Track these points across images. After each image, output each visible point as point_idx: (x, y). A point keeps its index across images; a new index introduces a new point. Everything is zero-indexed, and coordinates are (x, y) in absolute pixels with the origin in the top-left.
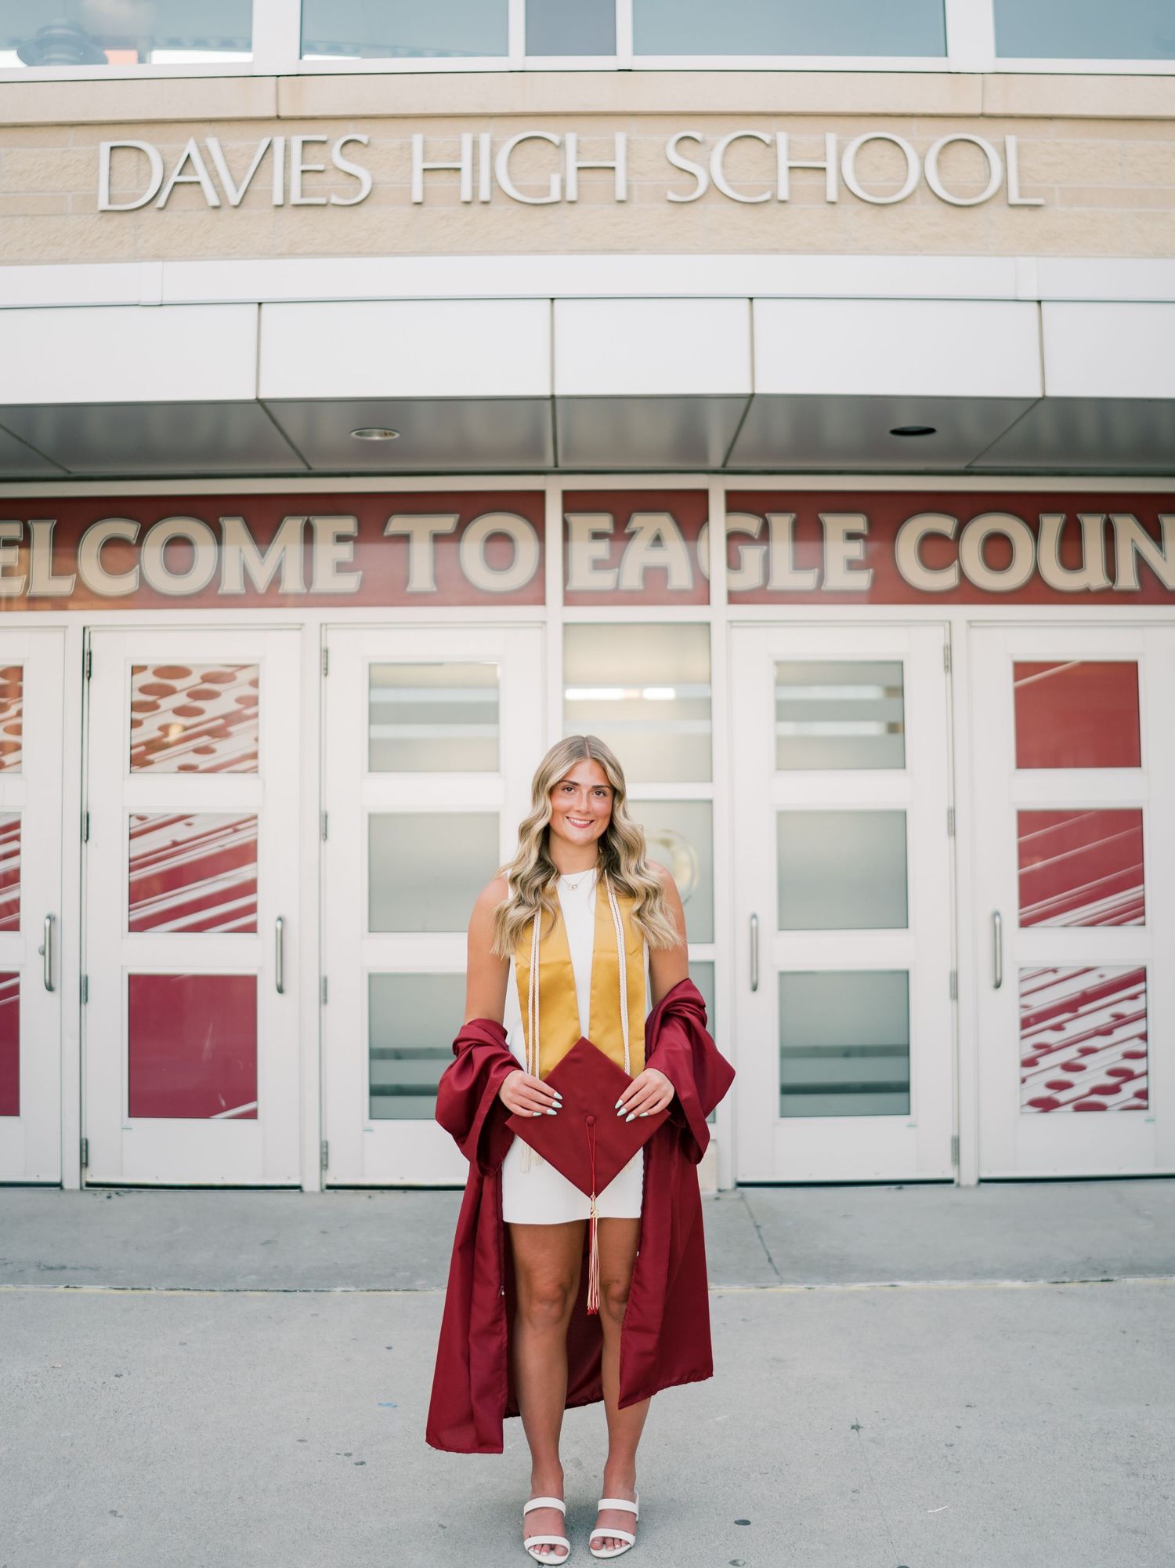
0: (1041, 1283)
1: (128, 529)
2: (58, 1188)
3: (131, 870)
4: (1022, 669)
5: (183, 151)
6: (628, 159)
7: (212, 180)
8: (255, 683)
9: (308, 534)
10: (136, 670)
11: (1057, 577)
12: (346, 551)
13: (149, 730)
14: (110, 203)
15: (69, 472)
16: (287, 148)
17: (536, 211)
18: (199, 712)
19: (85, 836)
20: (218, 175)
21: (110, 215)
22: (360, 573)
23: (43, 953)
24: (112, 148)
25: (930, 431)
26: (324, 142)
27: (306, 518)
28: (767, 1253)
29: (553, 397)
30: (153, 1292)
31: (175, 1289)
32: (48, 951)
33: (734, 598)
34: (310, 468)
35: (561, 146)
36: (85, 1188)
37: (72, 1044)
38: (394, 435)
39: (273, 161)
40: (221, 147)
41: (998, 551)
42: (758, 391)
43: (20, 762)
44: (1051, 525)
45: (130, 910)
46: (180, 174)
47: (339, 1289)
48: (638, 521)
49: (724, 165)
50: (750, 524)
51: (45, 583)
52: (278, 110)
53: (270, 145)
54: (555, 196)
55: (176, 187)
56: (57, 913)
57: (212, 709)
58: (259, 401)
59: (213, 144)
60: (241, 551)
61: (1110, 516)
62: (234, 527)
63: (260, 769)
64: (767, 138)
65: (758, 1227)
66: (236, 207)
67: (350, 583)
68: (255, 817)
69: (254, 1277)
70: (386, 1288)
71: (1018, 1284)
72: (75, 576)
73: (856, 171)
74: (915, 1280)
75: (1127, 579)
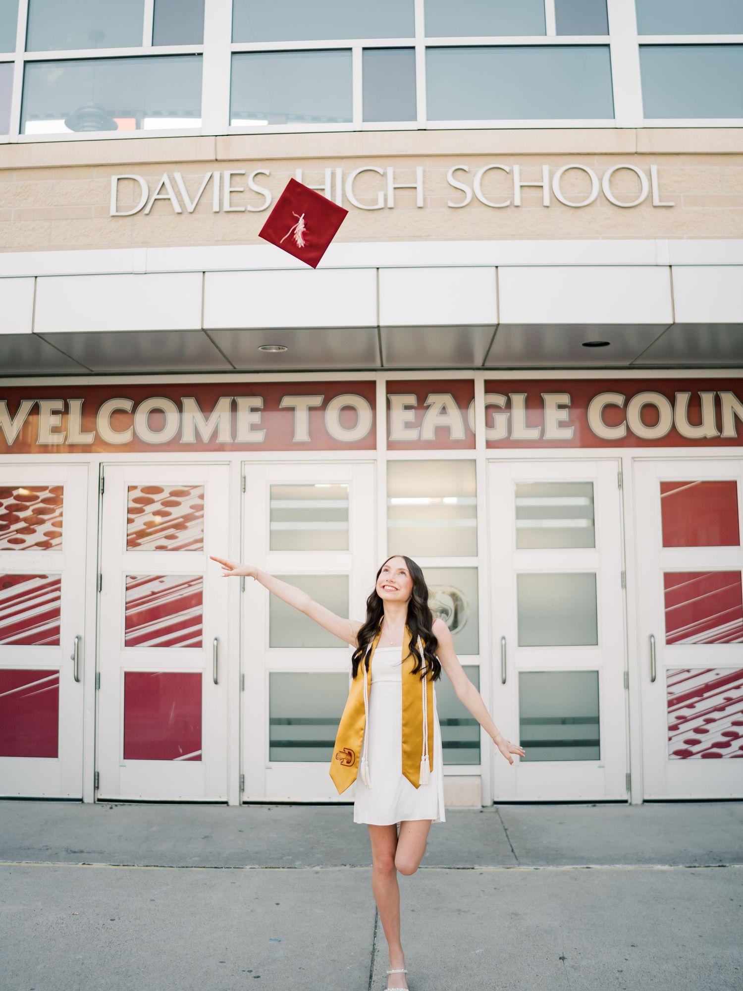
0: (680, 867)
1: (127, 404)
2: (80, 802)
3: (127, 609)
4: (665, 486)
5: (160, 180)
6: (424, 182)
7: (177, 197)
8: (202, 497)
9: (234, 407)
10: (130, 488)
11: (686, 430)
12: (256, 418)
13: (139, 523)
14: (117, 211)
15: (92, 371)
16: (221, 178)
17: (370, 214)
18: (168, 514)
19: (99, 588)
20: (181, 194)
21: (117, 219)
22: (265, 430)
23: (74, 659)
24: (118, 179)
25: (607, 344)
26: (243, 174)
27: (233, 397)
28: (511, 846)
29: (378, 327)
30: (136, 867)
31: (149, 866)
32: (76, 658)
33: (490, 445)
34: (235, 368)
35: (384, 175)
36: (97, 802)
37: (90, 714)
38: (284, 349)
39: (213, 186)
40: (183, 177)
41: (650, 415)
42: (503, 321)
43: (61, 544)
44: (683, 399)
45: (126, 633)
46: (158, 194)
47: (249, 867)
48: (432, 398)
49: (481, 185)
50: (499, 400)
51: (76, 436)
52: (216, 156)
53: (211, 177)
54: (381, 204)
55: (156, 202)
56: (82, 634)
57: (176, 513)
58: (203, 330)
59: (178, 176)
60: (193, 417)
61: (718, 392)
62: (189, 403)
63: (205, 549)
64: (507, 169)
65: (506, 830)
66: (191, 213)
67: (258, 437)
68: (201, 578)
69: (197, 859)
70: (277, 867)
71: (666, 868)
72: (95, 432)
73: (561, 187)
74: (602, 864)
75: (729, 431)
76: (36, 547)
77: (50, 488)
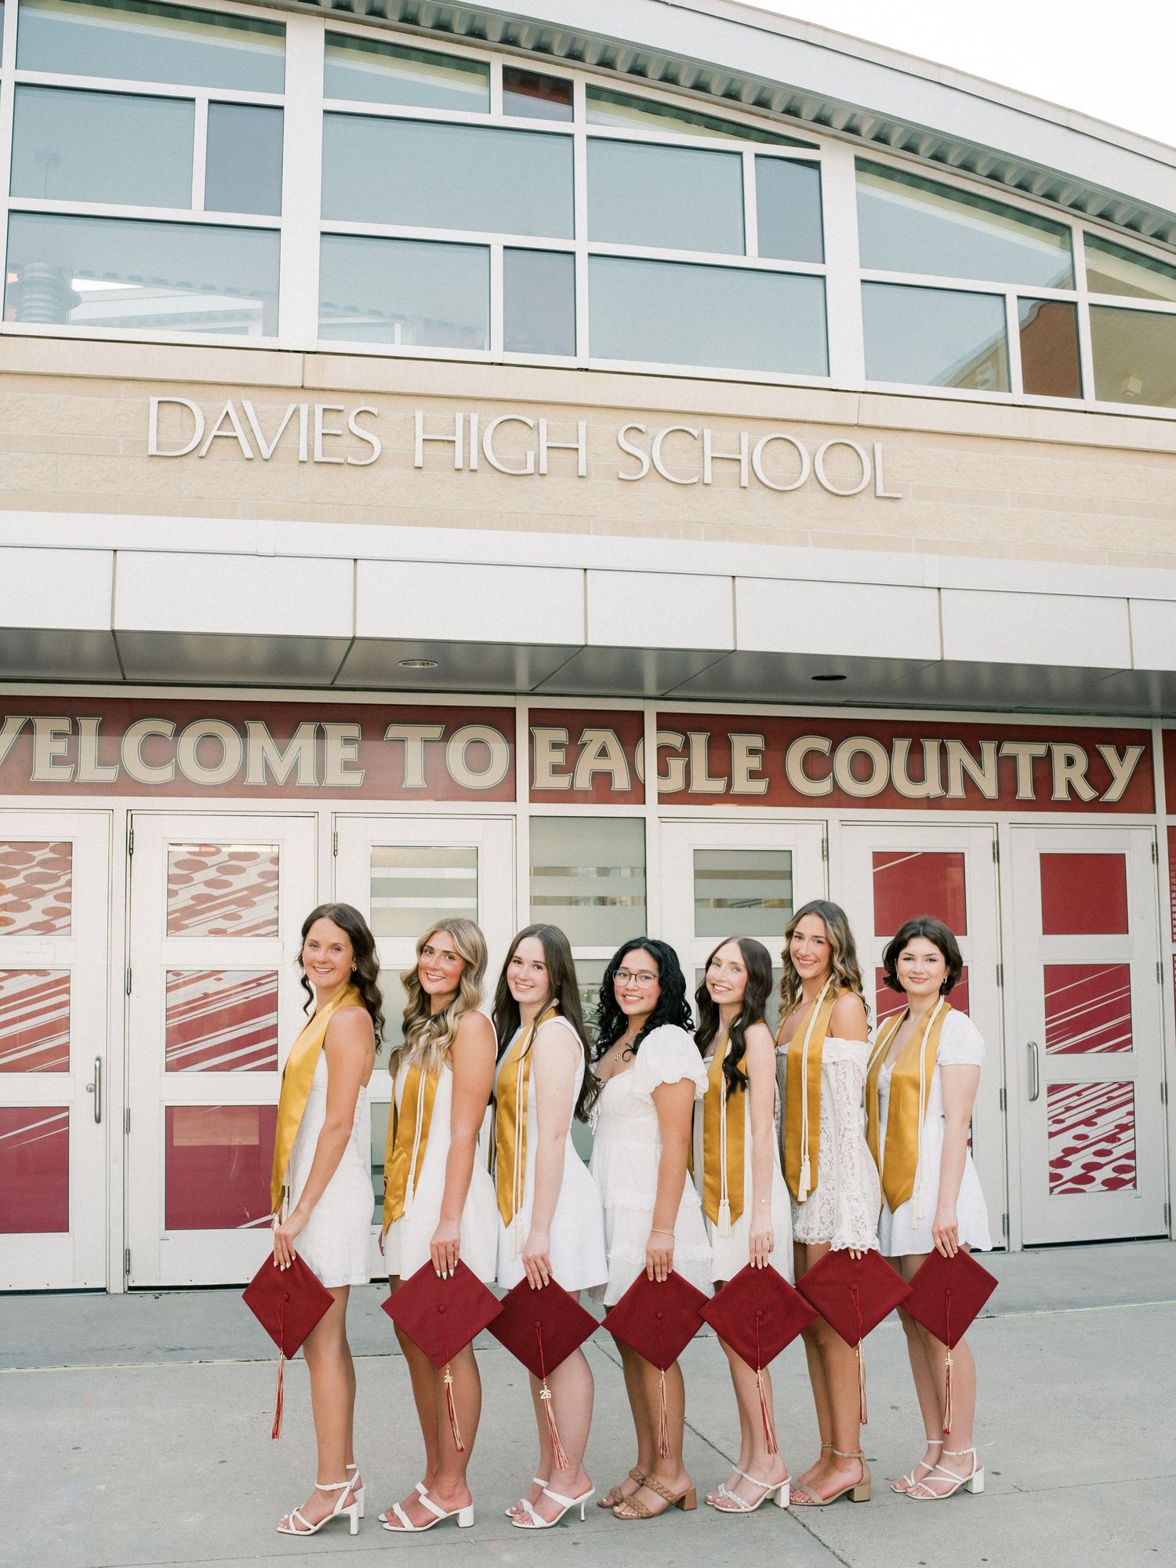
1: (166, 727)
2: (103, 1293)
3: (168, 1018)
4: (879, 858)
5: (223, 407)
6: (588, 442)
7: (247, 436)
8: (276, 860)
9: (320, 734)
10: (170, 847)
11: (906, 788)
12: (351, 751)
13: (185, 898)
14: (158, 450)
15: (124, 678)
16: (311, 413)
17: (513, 480)
18: (228, 884)
19: (128, 989)
20: (254, 434)
21: (156, 460)
22: (363, 770)
23: (92, 1091)
24: (159, 402)
25: (842, 678)
26: (342, 411)
27: (320, 723)
32: (96, 1089)
33: (664, 798)
35: (535, 429)
36: (129, 1291)
37: (117, 1169)
38: (432, 665)
39: (299, 424)
40: (255, 407)
41: (863, 767)
43: (70, 926)
44: (901, 746)
45: (167, 1052)
46: (218, 430)
48: (588, 735)
49: (662, 451)
50: (675, 740)
51: (90, 771)
52: (303, 382)
53: (296, 411)
54: (530, 469)
55: (215, 440)
56: (103, 1055)
57: (239, 882)
59: (248, 407)
60: (262, 747)
61: (945, 740)
62: (257, 729)
63: (281, 933)
64: (695, 433)
66: (267, 460)
67: (355, 779)
68: (276, 974)
72: (118, 765)
73: (762, 462)
75: (957, 790)
76: (30, 931)
77: (51, 844)
